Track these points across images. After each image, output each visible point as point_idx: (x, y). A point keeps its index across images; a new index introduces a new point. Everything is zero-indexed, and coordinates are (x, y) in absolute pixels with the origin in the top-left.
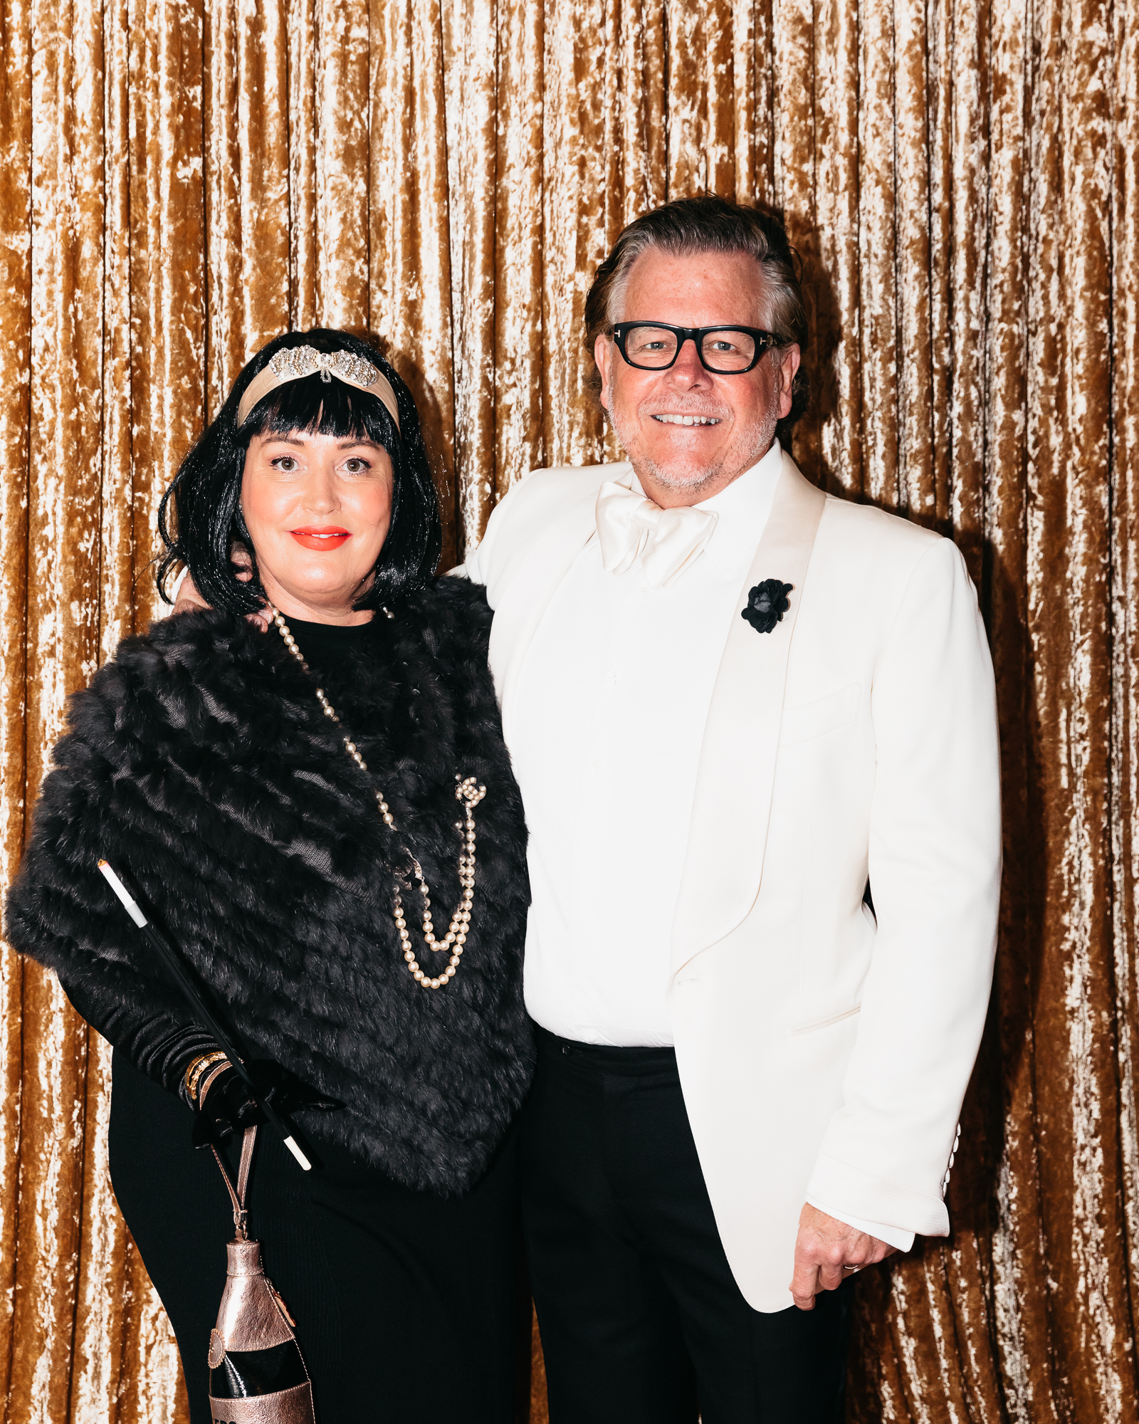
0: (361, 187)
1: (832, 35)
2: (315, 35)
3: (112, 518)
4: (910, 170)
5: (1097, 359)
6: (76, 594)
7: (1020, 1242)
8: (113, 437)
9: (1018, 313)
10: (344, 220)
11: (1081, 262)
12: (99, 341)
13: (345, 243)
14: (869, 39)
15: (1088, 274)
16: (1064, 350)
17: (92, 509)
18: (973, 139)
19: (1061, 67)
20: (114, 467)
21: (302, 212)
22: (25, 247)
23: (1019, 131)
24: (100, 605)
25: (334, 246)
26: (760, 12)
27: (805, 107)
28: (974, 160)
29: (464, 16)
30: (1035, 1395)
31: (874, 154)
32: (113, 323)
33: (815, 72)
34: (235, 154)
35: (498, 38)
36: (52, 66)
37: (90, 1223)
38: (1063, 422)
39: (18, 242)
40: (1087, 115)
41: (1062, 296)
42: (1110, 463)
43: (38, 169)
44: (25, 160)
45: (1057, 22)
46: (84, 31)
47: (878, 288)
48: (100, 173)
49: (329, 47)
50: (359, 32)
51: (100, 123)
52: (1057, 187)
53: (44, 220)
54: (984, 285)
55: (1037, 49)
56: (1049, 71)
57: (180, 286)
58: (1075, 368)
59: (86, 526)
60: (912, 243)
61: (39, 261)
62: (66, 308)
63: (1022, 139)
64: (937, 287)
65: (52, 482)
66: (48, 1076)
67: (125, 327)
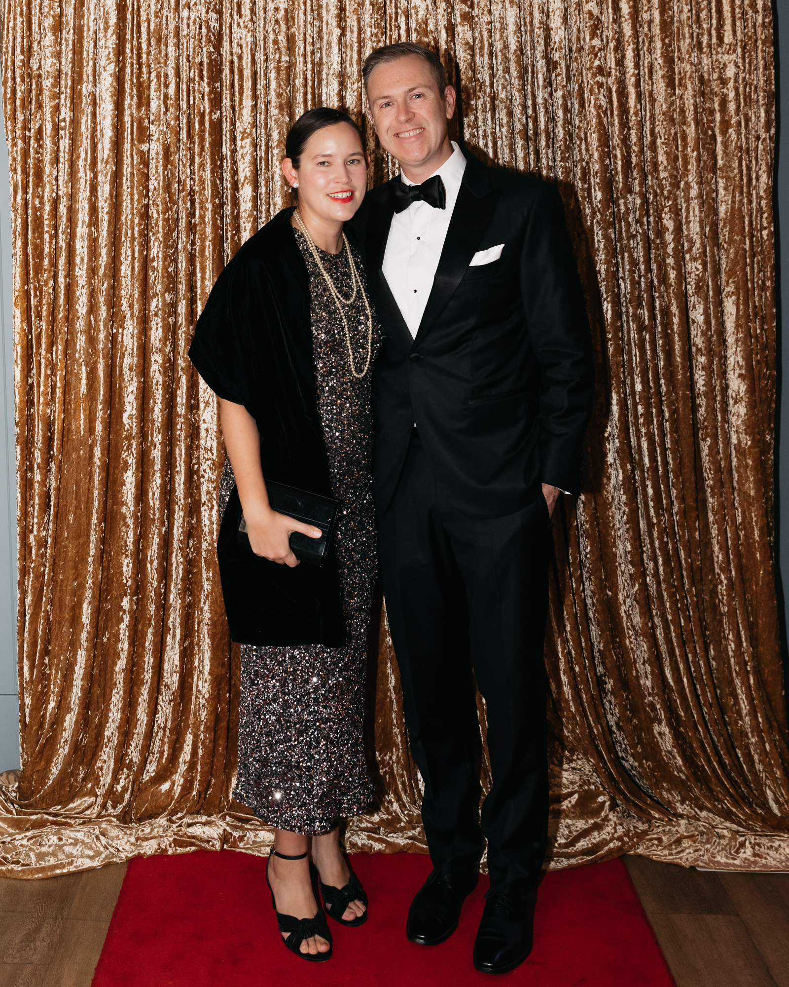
0: (287, 119)
1: (482, 49)
2: (266, 60)
3: (182, 259)
4: (517, 102)
5: (605, 176)
6: (167, 289)
7: (593, 572)
8: (183, 224)
9: (568, 158)
10: (279, 133)
11: (595, 136)
12: (176, 185)
13: (280, 142)
14: (498, 50)
15: (599, 140)
16: (589, 172)
17: (173, 254)
18: (545, 87)
19: (581, 57)
20: (183, 237)
21: (263, 130)
22: (146, 149)
23: (565, 83)
24: (177, 294)
25: (275, 144)
26: (451, 42)
27: (471, 78)
28: (546, 96)
29: (327, 50)
30: (604, 647)
31: (503, 95)
32: (183, 178)
33: (475, 64)
34: (233, 107)
35: (342, 58)
36: (158, 77)
37: (172, 565)
38: (591, 203)
39: (144, 147)
40: (594, 75)
41: (587, 150)
42: (614, 220)
43: (152, 118)
44: (147, 115)
45: (578, 39)
46: (172, 63)
47: (507, 151)
48: (177, 118)
49: (272, 65)
50: (285, 58)
51: (178, 99)
52: (582, 105)
53: (155, 138)
54: (553, 147)
55: (570, 50)
56: (576, 59)
57: (213, 162)
58: (595, 180)
59: (172, 261)
60: (520, 130)
61: (153, 153)
62: (164, 172)
63: (566, 86)
64: (531, 148)
65: (156, 244)
66: (153, 499)
67: (188, 179)
